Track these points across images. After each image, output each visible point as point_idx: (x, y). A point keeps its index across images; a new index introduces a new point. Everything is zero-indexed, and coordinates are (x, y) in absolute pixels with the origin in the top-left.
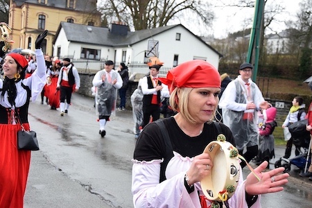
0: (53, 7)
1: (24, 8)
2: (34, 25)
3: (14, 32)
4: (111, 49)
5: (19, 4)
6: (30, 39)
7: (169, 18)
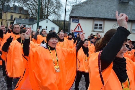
0: (15, 13)
1: (6, 13)
2: (9, 18)
3: (4, 20)
4: (29, 25)
5: (5, 12)
6: (8, 22)
7: (49, 16)
